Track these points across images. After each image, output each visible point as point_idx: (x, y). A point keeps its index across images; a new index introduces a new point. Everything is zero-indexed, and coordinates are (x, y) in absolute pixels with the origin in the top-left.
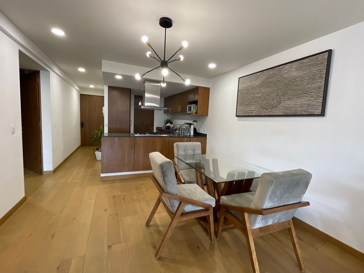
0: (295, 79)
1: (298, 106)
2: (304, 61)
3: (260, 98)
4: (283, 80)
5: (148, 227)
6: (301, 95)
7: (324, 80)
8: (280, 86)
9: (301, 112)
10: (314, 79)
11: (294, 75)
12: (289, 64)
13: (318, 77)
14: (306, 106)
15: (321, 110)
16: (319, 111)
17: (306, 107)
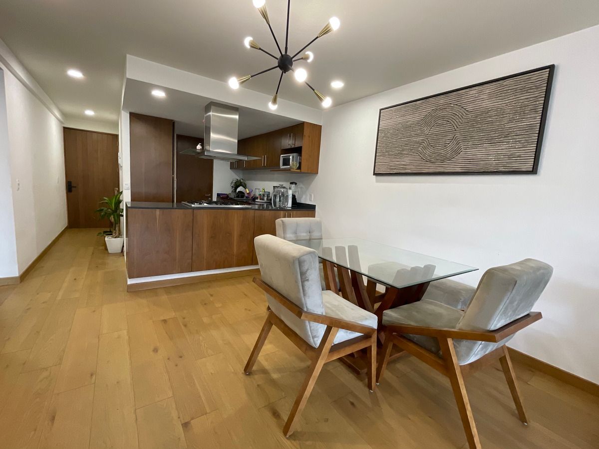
0: (488, 113)
1: (491, 157)
2: (505, 84)
3: (420, 144)
4: (464, 114)
5: (249, 375)
6: (497, 140)
7: (541, 114)
8: (460, 124)
9: (496, 168)
10: (522, 113)
11: (485, 106)
12: (477, 88)
13: (529, 109)
14: (507, 157)
15: (532, 165)
16: (529, 166)
17: (505, 159)
